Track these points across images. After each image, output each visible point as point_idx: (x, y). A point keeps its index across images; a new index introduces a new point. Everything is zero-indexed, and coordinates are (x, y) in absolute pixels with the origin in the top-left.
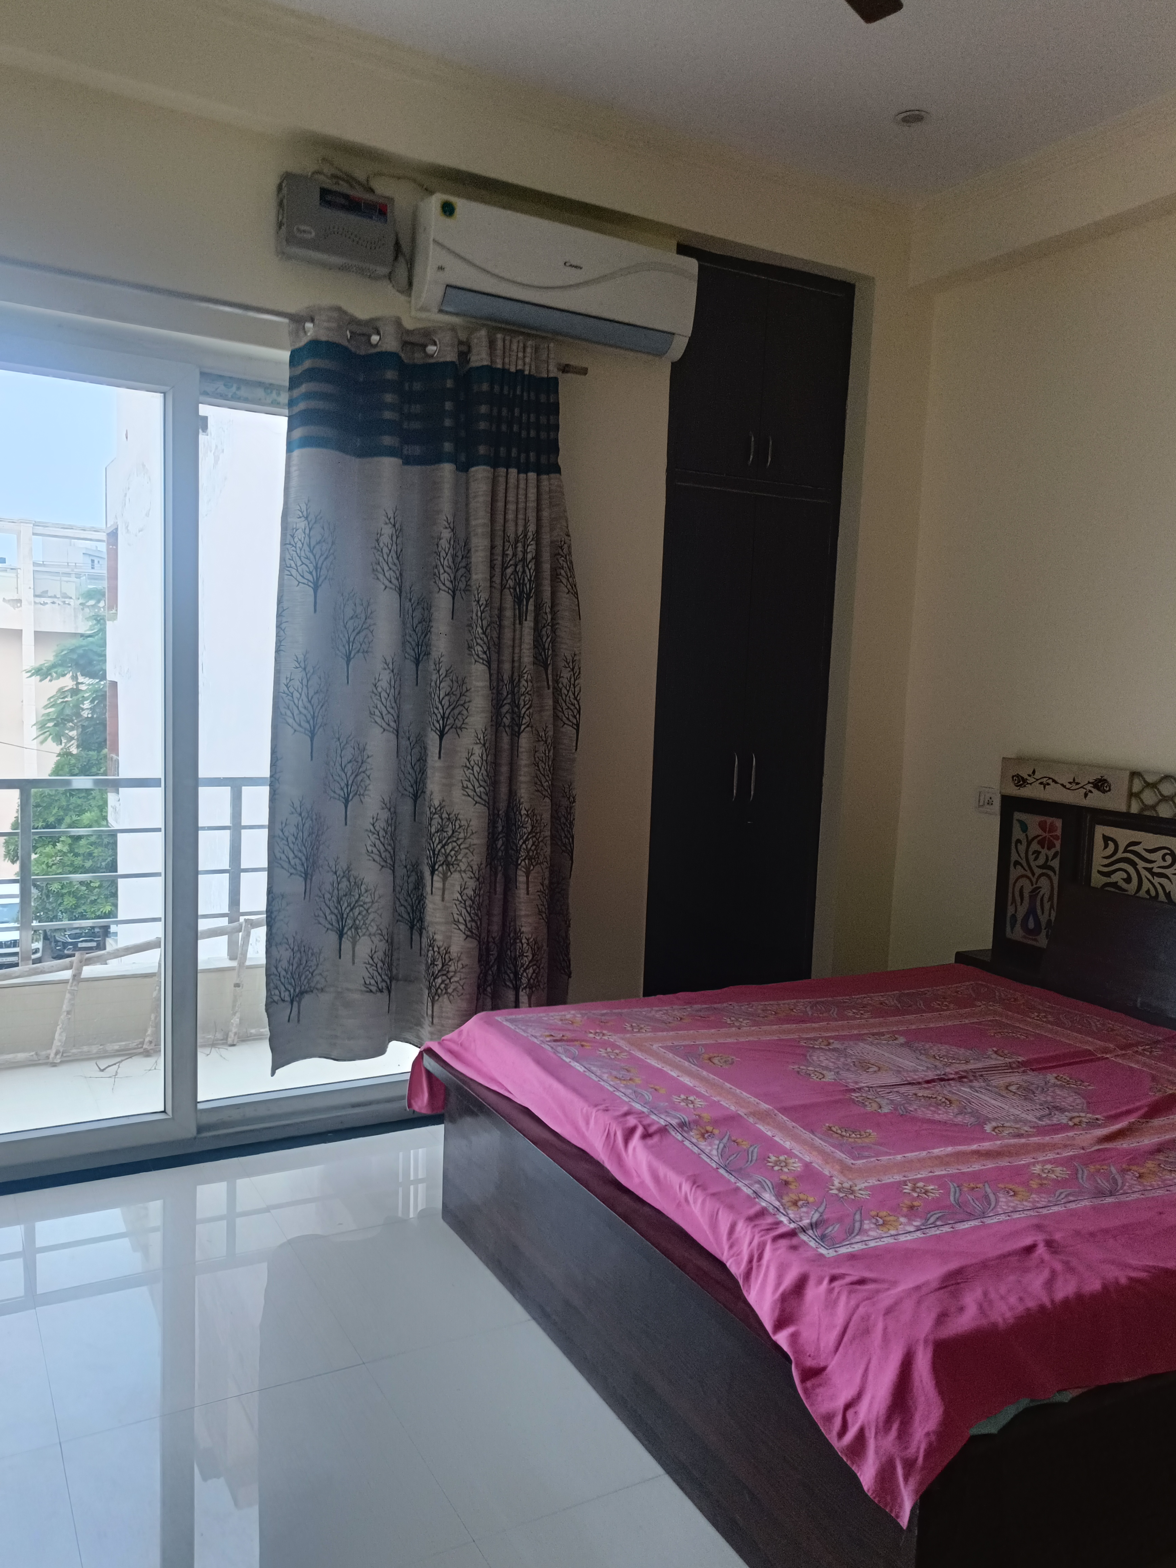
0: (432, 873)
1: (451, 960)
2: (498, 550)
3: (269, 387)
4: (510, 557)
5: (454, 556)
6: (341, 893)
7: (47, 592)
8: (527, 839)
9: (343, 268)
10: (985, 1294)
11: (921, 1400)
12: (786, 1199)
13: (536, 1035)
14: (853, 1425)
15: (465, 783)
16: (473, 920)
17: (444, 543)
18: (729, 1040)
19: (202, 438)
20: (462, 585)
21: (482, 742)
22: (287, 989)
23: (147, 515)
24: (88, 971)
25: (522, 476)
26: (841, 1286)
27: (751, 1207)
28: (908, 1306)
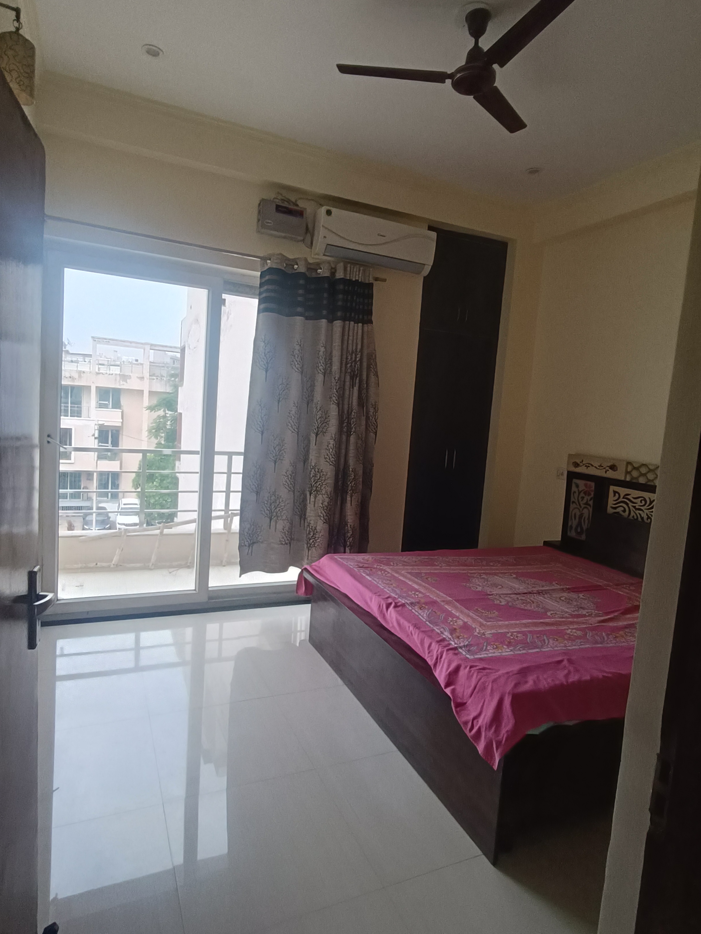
0: (310, 495)
1: (317, 532)
2: (345, 356)
3: (251, 287)
4: (349, 360)
5: (325, 359)
6: (272, 502)
7: (154, 374)
8: (352, 482)
9: (285, 238)
10: (538, 677)
11: (505, 717)
12: (454, 635)
13: (351, 564)
14: (476, 726)
15: (326, 456)
16: (326, 516)
17: (321, 353)
18: (436, 571)
19: (223, 308)
20: (328, 371)
21: (334, 438)
22: (247, 541)
23: (198, 341)
24: (166, 531)
25: (356, 325)
26: (475, 670)
27: (438, 637)
28: (502, 680)
